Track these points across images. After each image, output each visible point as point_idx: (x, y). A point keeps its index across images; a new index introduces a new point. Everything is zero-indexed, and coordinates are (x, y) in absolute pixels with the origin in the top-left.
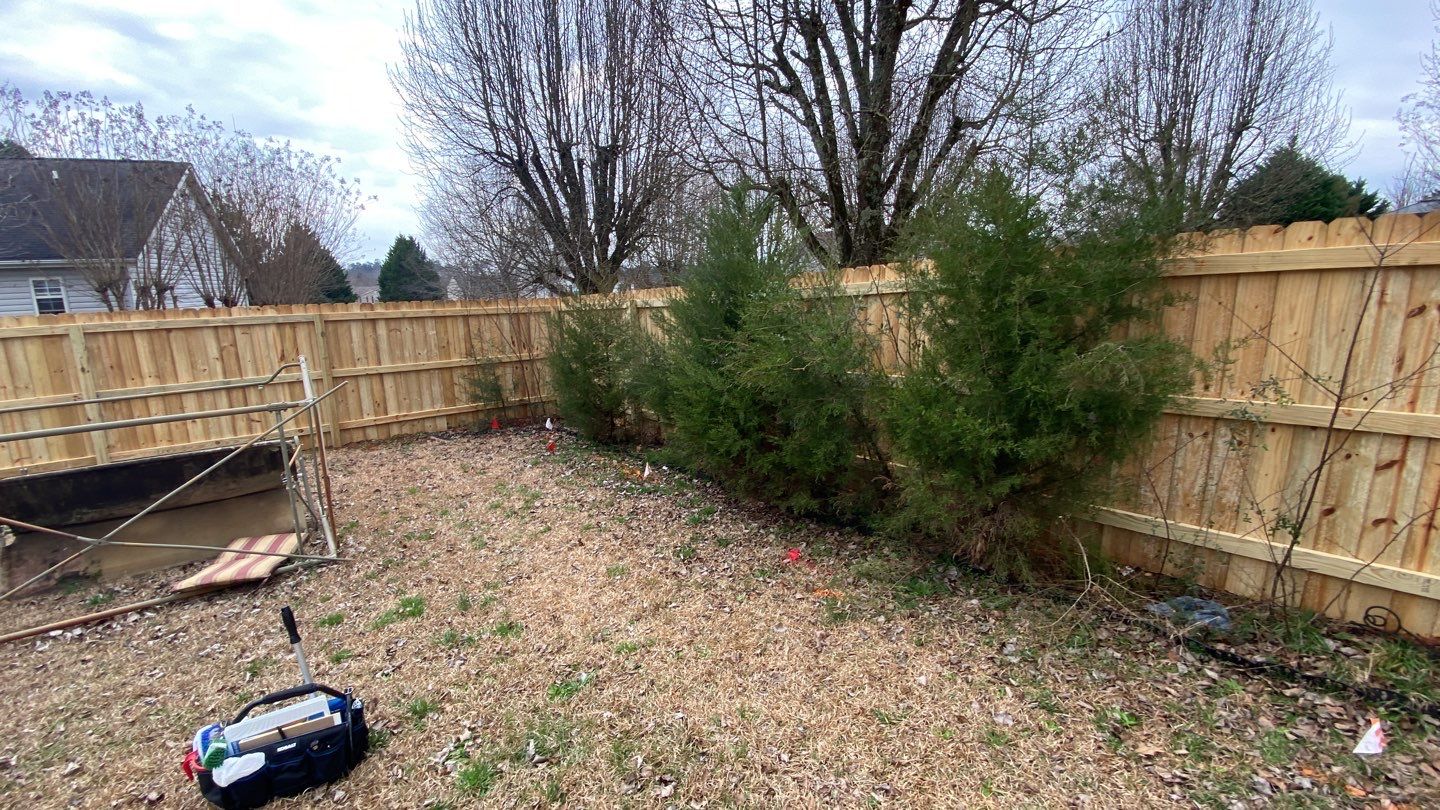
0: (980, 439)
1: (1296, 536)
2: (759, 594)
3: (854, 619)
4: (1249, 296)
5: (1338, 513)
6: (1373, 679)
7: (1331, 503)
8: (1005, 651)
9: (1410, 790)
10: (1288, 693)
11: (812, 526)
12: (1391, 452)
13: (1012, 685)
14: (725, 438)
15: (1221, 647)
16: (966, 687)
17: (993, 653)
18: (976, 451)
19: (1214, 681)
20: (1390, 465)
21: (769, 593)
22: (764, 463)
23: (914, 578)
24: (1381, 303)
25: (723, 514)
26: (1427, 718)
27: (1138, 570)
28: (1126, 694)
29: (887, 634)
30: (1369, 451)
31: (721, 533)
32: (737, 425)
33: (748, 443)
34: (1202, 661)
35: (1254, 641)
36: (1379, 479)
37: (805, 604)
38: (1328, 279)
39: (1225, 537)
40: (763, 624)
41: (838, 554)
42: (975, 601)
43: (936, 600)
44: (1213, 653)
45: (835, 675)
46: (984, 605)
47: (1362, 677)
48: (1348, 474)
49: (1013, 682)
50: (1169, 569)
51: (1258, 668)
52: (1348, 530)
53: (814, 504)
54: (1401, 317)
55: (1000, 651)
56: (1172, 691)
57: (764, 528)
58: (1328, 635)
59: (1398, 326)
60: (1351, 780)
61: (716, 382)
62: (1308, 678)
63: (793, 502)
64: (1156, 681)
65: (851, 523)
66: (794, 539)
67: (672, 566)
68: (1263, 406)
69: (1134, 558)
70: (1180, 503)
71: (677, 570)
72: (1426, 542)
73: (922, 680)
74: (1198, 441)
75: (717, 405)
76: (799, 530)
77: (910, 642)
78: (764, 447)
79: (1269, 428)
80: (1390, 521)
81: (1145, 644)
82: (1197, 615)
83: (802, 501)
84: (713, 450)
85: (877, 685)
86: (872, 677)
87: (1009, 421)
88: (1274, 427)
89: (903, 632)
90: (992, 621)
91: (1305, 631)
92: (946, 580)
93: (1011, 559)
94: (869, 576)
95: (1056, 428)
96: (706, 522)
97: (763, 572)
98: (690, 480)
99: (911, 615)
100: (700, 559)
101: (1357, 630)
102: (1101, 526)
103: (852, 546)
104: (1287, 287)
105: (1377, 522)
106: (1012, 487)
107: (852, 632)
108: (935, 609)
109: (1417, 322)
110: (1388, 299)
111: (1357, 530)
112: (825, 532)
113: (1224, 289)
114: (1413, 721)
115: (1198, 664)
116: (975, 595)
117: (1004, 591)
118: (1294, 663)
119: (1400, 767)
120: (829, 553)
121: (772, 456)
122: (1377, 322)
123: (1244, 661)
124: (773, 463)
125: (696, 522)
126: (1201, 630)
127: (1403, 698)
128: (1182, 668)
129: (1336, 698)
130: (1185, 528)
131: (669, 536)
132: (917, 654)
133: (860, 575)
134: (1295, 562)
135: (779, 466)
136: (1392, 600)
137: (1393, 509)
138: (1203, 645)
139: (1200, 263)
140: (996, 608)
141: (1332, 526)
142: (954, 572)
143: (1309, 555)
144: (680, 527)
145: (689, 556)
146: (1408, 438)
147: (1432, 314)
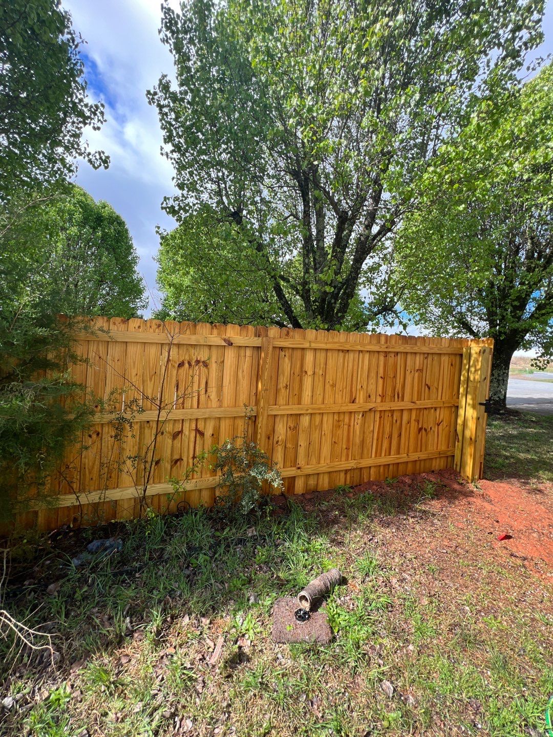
5: (161, 462)
7: (158, 457)
12: (177, 428)
20: (177, 434)
30: (170, 429)
36: (175, 441)
48: (163, 441)
52: (166, 469)
54: (176, 366)
59: (175, 371)
80: (180, 460)
105: (176, 461)
109: (181, 370)
110: (171, 358)
113: (101, 349)
134: (147, 493)
137: (181, 454)
141: (160, 468)
143: (153, 487)
146: (183, 420)
147: (187, 365)
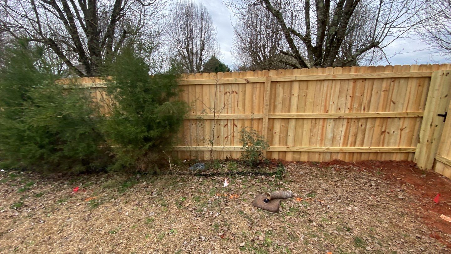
0: (137, 133)
1: (212, 144)
2: (59, 210)
3: (102, 204)
4: (198, 89)
5: (220, 137)
6: (228, 170)
7: (218, 135)
8: (153, 194)
9: (235, 191)
10: (214, 179)
11: (85, 176)
12: (226, 123)
13: (154, 203)
14: (31, 150)
15: (203, 173)
16: (141, 210)
17: (150, 196)
18: (136, 137)
19: (201, 182)
20: (226, 126)
21: (64, 208)
22: (55, 158)
23: (125, 182)
24: (220, 92)
25: (38, 183)
26: (237, 175)
27: (187, 160)
28: (183, 193)
29: (115, 204)
30: (222, 123)
31: (38, 191)
32: (36, 143)
33: (43, 150)
34: (199, 178)
35: (208, 170)
36: (225, 129)
37: (81, 206)
38: (211, 86)
39: (202, 147)
40: (61, 221)
41: (96, 183)
42: (145, 183)
43: (132, 187)
44: (201, 175)
45: (94, 226)
46: (147, 183)
47: (226, 170)
48: (220, 128)
49: (155, 202)
50: (192, 158)
51: (209, 175)
52: (222, 140)
53: (83, 168)
54: (223, 95)
55: (151, 195)
56: (193, 188)
57: (61, 183)
58: (221, 164)
59: (223, 97)
60: (225, 193)
61: (21, 126)
62: (218, 174)
63: (73, 170)
64: (190, 187)
65: (101, 171)
66: (77, 183)
67: (10, 213)
68: (204, 116)
69: (186, 158)
70: (193, 141)
71: (13, 214)
72: (233, 140)
73: (127, 214)
74: (194, 125)
75: (23, 137)
76: (79, 179)
77: (123, 204)
78: (54, 151)
79: (206, 121)
80: (227, 137)
81: (188, 178)
82: (198, 167)
83: (78, 168)
84: (25, 157)
85: (111, 222)
86: (109, 220)
87: (145, 127)
88: (207, 120)
89: (121, 201)
90: (149, 187)
91: (217, 164)
92: (136, 179)
93: (153, 167)
94: (108, 187)
95: (158, 127)
96: (29, 189)
97: (60, 201)
98: (19, 173)
99: (124, 195)
100: (26, 206)
101: (226, 161)
102: (177, 151)
103: (102, 179)
104: (205, 87)
105: (226, 137)
106: (150, 146)
107: (101, 208)
108: (132, 190)
109: (226, 95)
110: (221, 91)
111: (223, 140)
112: (91, 177)
113: (193, 87)
114: (234, 176)
115: (198, 179)
116: (145, 181)
117: (153, 177)
118: (215, 172)
119: (233, 187)
120: (92, 184)
121: (59, 154)
122: (220, 95)
123: (207, 175)
124: (60, 157)
125: (22, 191)
126: (199, 170)
127: (233, 172)
128: (195, 181)
129: (223, 176)
130: (194, 147)
131: (7, 201)
132: (126, 206)
133: (105, 187)
134: (214, 149)
135: (64, 157)
136: (230, 153)
137: (227, 135)
138: (199, 174)
139: (188, 82)
140: (151, 183)
141: (219, 140)
142: (138, 176)
143: (216, 147)
144: (13, 196)
145: (20, 206)
146: (228, 119)
147: (228, 93)
